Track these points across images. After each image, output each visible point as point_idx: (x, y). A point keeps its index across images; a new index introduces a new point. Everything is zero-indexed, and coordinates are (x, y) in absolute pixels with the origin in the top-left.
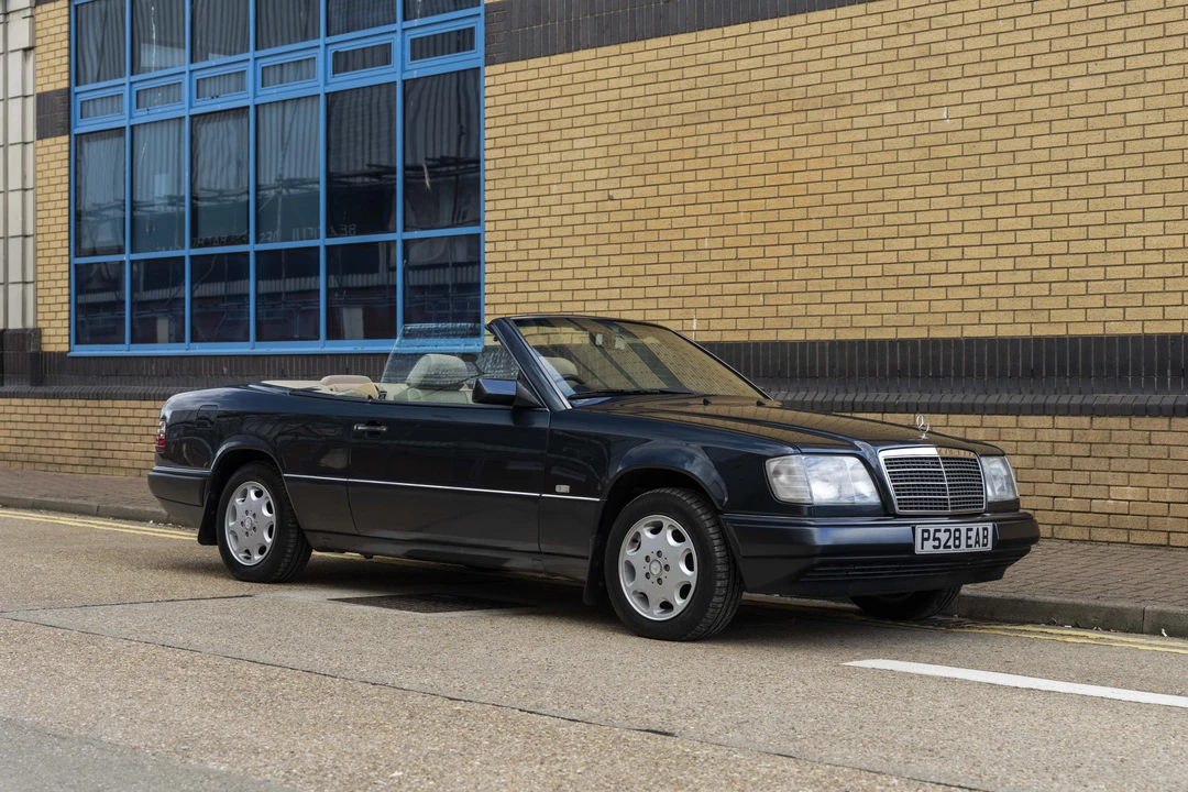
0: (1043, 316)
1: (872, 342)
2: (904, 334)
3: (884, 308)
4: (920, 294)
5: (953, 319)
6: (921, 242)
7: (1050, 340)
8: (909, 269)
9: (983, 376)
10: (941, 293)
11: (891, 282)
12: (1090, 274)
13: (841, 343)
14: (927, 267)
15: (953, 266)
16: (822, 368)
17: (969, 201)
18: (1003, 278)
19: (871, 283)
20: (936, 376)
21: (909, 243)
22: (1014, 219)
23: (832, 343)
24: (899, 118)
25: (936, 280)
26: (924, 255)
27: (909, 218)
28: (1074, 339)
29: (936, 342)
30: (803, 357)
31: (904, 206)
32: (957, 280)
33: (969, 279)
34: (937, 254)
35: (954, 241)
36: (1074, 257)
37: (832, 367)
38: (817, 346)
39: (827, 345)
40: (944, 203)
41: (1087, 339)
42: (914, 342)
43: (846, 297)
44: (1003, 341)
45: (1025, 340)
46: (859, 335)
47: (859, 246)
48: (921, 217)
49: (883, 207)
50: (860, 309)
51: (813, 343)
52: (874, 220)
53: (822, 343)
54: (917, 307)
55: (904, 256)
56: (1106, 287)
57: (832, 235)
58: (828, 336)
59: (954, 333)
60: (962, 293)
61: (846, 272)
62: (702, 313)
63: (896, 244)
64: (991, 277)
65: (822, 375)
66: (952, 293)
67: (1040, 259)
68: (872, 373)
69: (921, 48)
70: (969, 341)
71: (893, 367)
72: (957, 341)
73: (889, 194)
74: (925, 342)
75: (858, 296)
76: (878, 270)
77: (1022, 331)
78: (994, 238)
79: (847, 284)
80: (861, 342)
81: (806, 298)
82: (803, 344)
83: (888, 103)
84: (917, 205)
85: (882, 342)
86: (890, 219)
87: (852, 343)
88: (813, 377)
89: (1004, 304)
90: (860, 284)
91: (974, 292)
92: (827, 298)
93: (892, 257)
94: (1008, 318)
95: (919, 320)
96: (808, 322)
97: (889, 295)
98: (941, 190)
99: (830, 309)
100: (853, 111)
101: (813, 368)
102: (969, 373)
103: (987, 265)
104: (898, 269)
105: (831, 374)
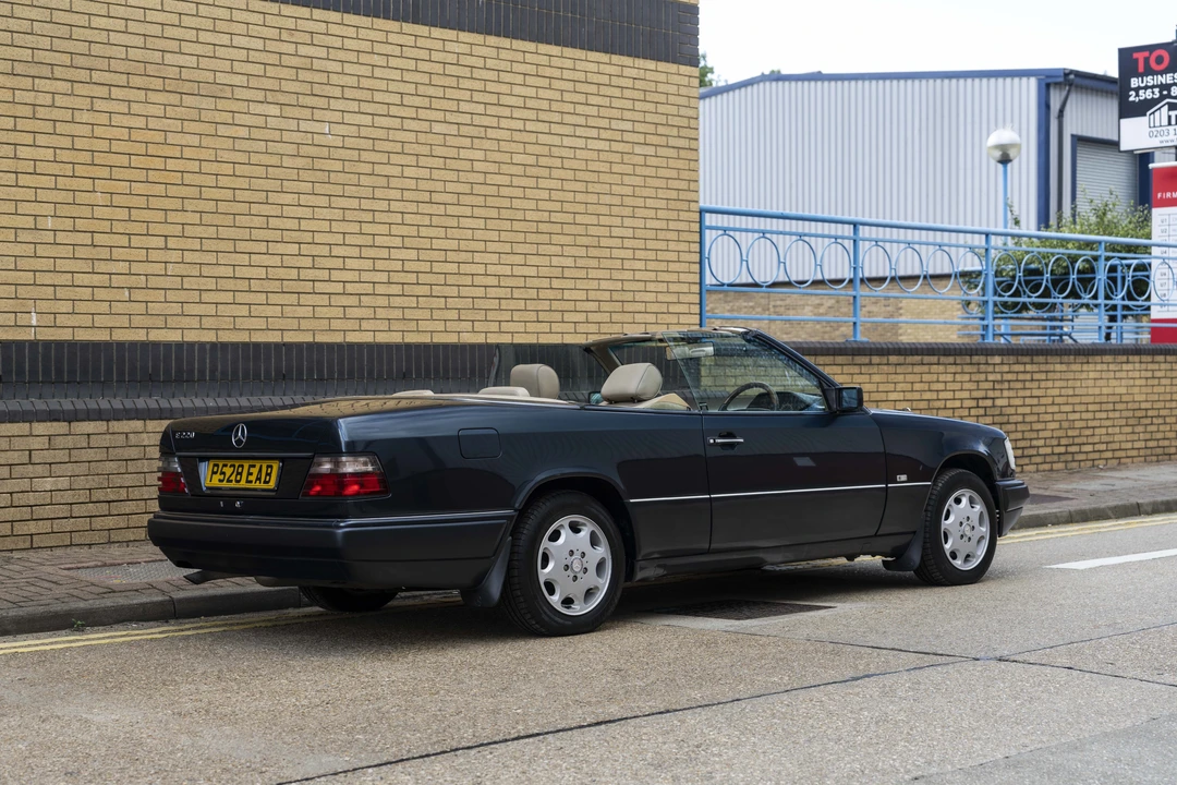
0: (413, 326)
1: (257, 345)
2: (290, 338)
3: (270, 311)
4: (304, 299)
5: (336, 324)
6: (305, 249)
7: (418, 346)
8: (293, 274)
9: (363, 378)
10: (324, 300)
11: (275, 286)
12: (448, 291)
13: (224, 345)
14: (311, 274)
15: (336, 275)
16: (202, 372)
17: (349, 215)
18: (380, 289)
19: (255, 285)
20: (321, 379)
21: (294, 249)
22: (389, 238)
23: (214, 345)
24: (283, 124)
25: (320, 287)
26: (308, 262)
27: (293, 224)
28: (437, 346)
29: (320, 346)
30: (179, 359)
31: (288, 211)
32: (339, 288)
33: (350, 288)
34: (320, 262)
35: (337, 251)
36: (436, 276)
37: (213, 372)
38: (196, 348)
39: (208, 347)
40: (326, 214)
41: (446, 346)
42: (299, 346)
43: (228, 297)
44: (380, 346)
45: (398, 346)
46: (243, 337)
47: (241, 246)
48: (305, 225)
49: (266, 209)
50: (244, 311)
51: (191, 345)
52: (258, 221)
53: (202, 345)
54: (301, 312)
55: (288, 261)
56: (459, 303)
57: (211, 231)
58: (209, 337)
59: (337, 338)
60: (345, 301)
61: (228, 271)
62: (44, 306)
63: (280, 248)
64: (368, 288)
65: (202, 379)
66: (335, 300)
67: (409, 275)
68: (257, 376)
69: (303, 59)
70: (351, 346)
71: (278, 370)
72: (340, 346)
73: (273, 197)
74: (311, 346)
75: (240, 298)
76: (262, 273)
77: (396, 338)
78: (372, 253)
79: (230, 285)
80: (246, 345)
81: (182, 296)
82: (180, 345)
83: (272, 106)
84: (300, 212)
85: (267, 345)
86: (273, 222)
87: (235, 345)
88: (190, 381)
89: (381, 313)
90: (243, 285)
91: (353, 301)
92: (206, 297)
93: (276, 261)
94: (384, 325)
95: (305, 324)
96: (186, 322)
97: (273, 298)
98: (324, 201)
99: (211, 310)
100: (235, 106)
101: (191, 371)
102: (351, 376)
103: (366, 276)
104: (282, 273)
105: (213, 379)
